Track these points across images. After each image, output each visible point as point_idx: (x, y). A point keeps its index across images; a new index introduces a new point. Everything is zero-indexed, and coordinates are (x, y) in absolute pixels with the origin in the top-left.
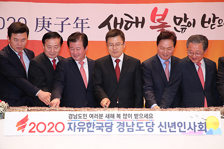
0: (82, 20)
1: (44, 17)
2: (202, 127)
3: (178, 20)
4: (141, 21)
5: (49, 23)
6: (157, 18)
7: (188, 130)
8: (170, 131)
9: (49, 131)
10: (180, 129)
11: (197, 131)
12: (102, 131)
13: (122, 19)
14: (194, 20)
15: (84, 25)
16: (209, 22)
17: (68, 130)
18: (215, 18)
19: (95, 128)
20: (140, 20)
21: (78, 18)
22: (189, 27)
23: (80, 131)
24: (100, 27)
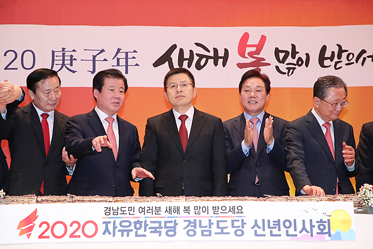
0: (127, 53)
1: (63, 49)
2: (324, 227)
3: (282, 55)
4: (223, 56)
5: (72, 59)
6: (248, 50)
7: (300, 232)
8: (272, 235)
9: (72, 236)
10: (287, 231)
11: (315, 234)
12: (160, 235)
13: (191, 52)
14: (307, 55)
15: (130, 62)
16: (332, 59)
17: (104, 234)
18: (341, 51)
19: (148, 231)
20: (221, 53)
21: (119, 50)
22: (300, 66)
23: (122, 236)
24: (156, 64)
